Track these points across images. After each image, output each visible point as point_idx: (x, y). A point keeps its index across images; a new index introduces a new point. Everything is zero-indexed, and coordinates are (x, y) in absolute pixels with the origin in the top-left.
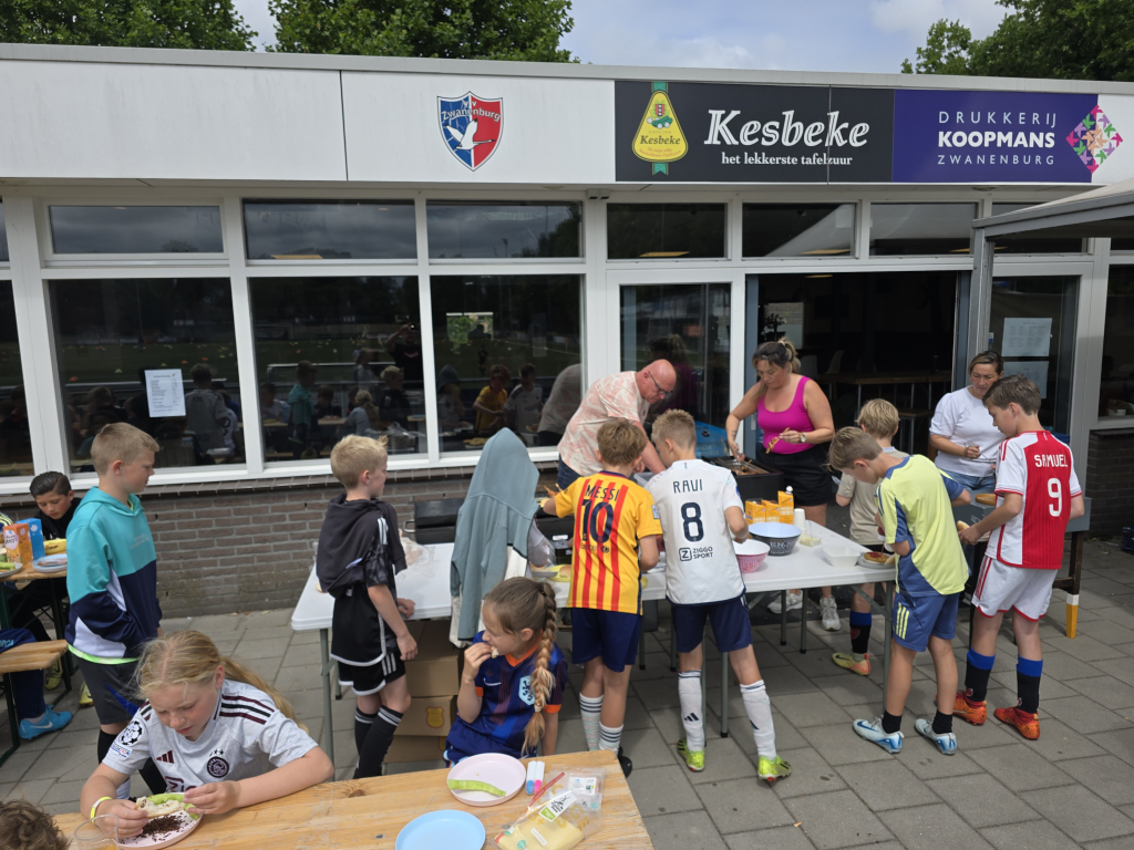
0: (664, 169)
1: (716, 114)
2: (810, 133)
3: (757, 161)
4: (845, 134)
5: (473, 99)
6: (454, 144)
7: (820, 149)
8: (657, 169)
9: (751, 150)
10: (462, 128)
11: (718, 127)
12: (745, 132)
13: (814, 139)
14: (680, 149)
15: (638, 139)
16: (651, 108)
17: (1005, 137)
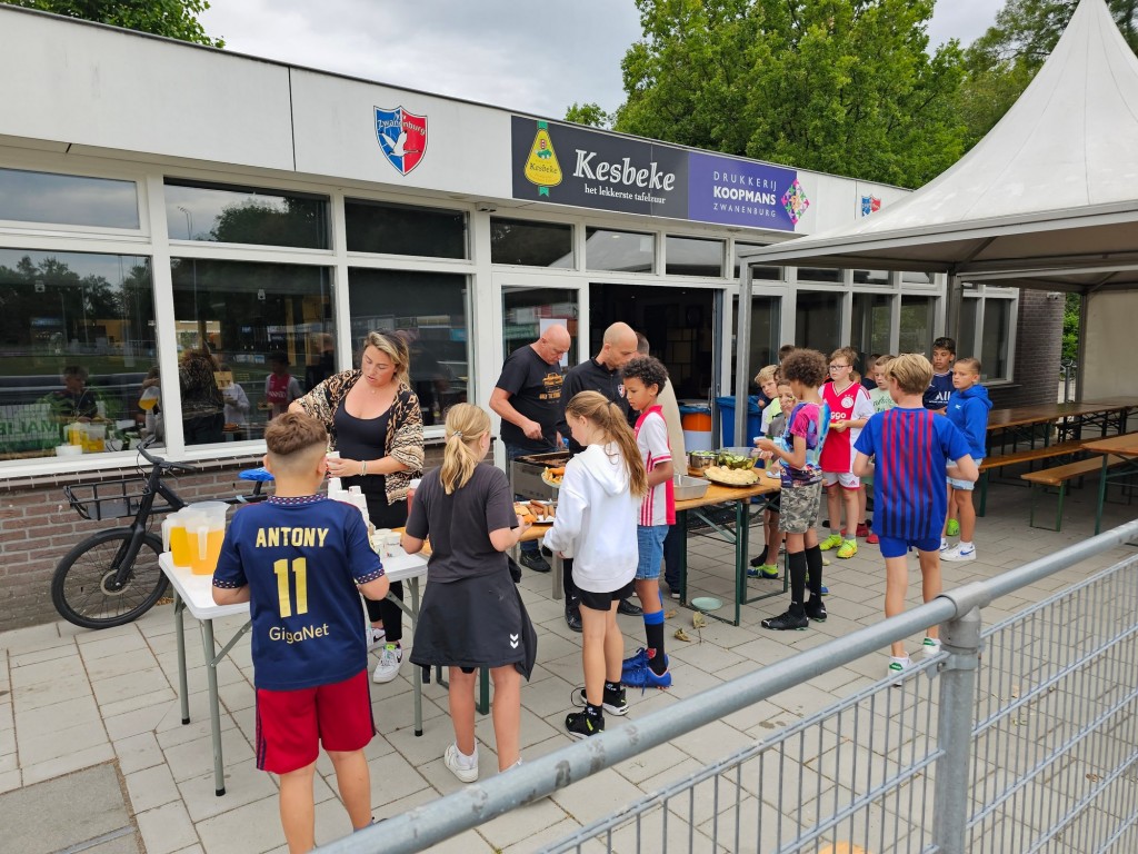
0: (546, 192)
1: (581, 153)
2: (640, 178)
3: (608, 194)
4: (661, 182)
5: (404, 113)
6: (388, 150)
7: (646, 189)
8: (542, 192)
9: (604, 185)
11: (582, 165)
12: (599, 171)
13: (643, 181)
14: (556, 178)
15: (528, 166)
16: (537, 142)
17: (749, 195)
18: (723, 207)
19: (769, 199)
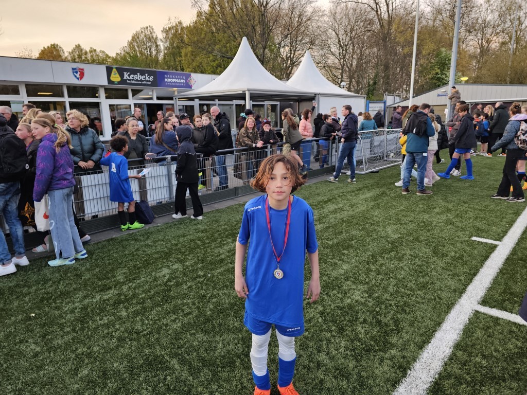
5: (79, 68)
6: (75, 76)
7: (145, 81)
8: (115, 83)
9: (133, 80)
10: (77, 72)
14: (119, 79)
15: (111, 77)
16: (113, 71)
17: (176, 80)
18: (169, 84)
19: (183, 81)
